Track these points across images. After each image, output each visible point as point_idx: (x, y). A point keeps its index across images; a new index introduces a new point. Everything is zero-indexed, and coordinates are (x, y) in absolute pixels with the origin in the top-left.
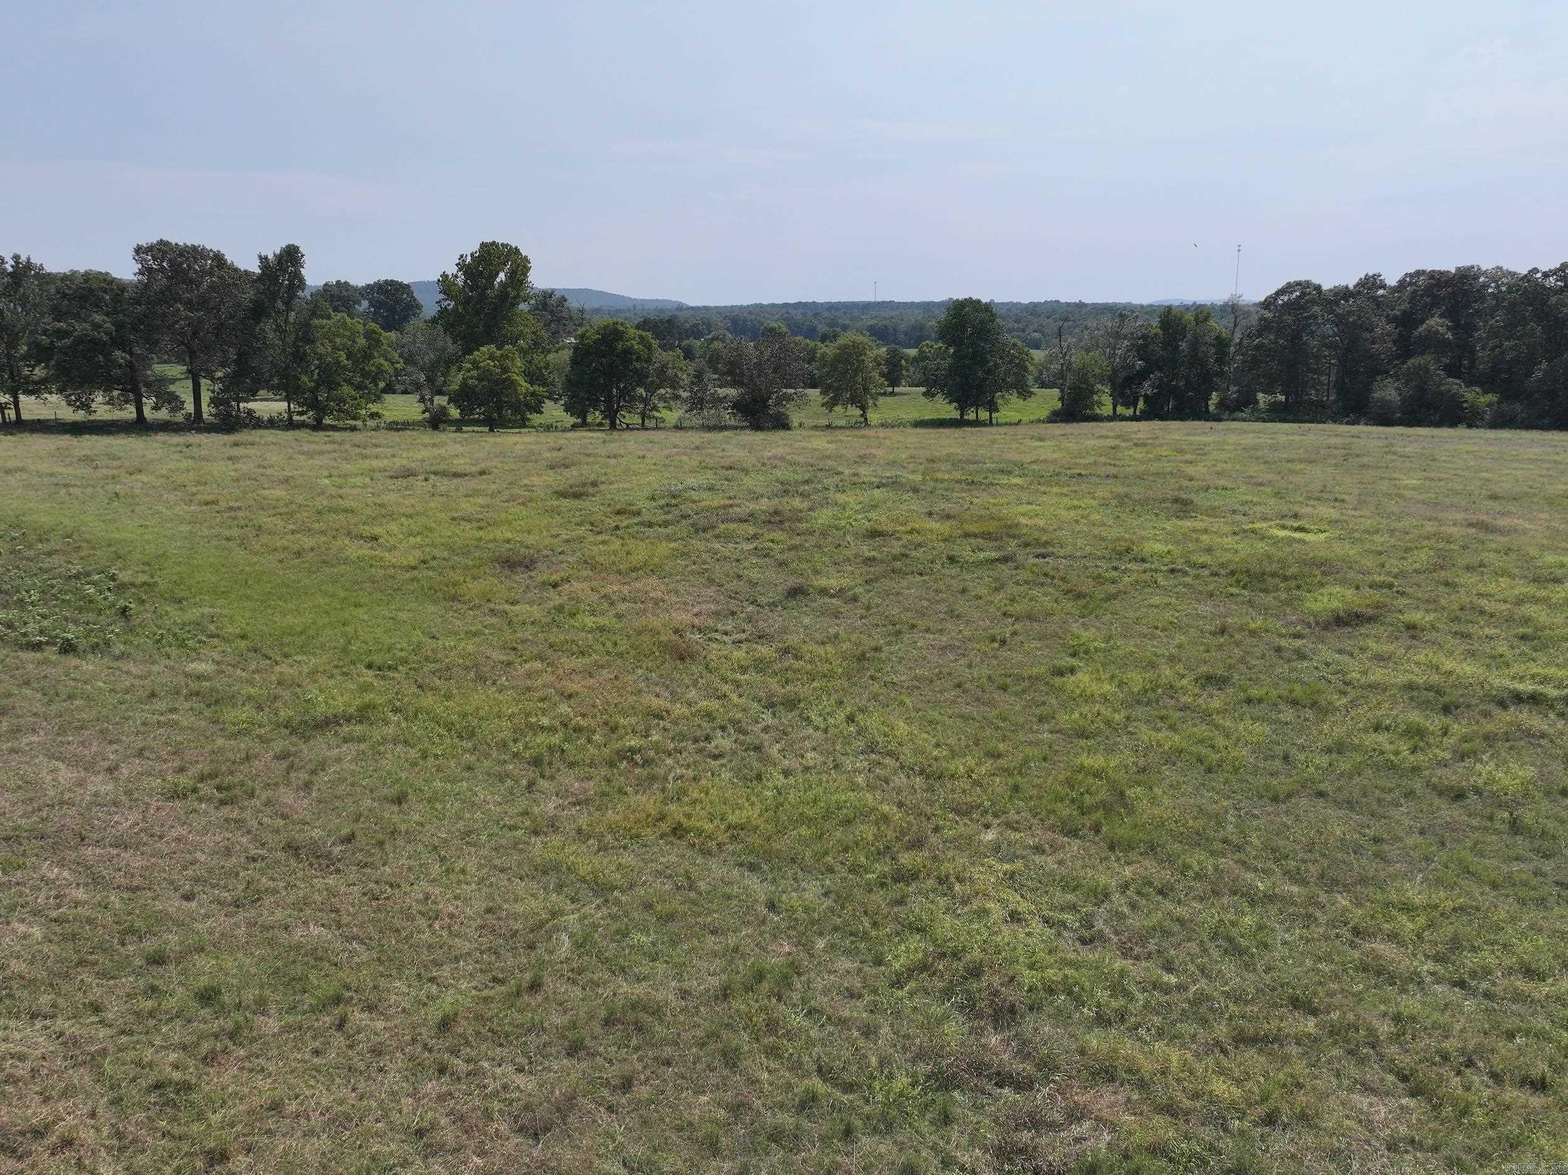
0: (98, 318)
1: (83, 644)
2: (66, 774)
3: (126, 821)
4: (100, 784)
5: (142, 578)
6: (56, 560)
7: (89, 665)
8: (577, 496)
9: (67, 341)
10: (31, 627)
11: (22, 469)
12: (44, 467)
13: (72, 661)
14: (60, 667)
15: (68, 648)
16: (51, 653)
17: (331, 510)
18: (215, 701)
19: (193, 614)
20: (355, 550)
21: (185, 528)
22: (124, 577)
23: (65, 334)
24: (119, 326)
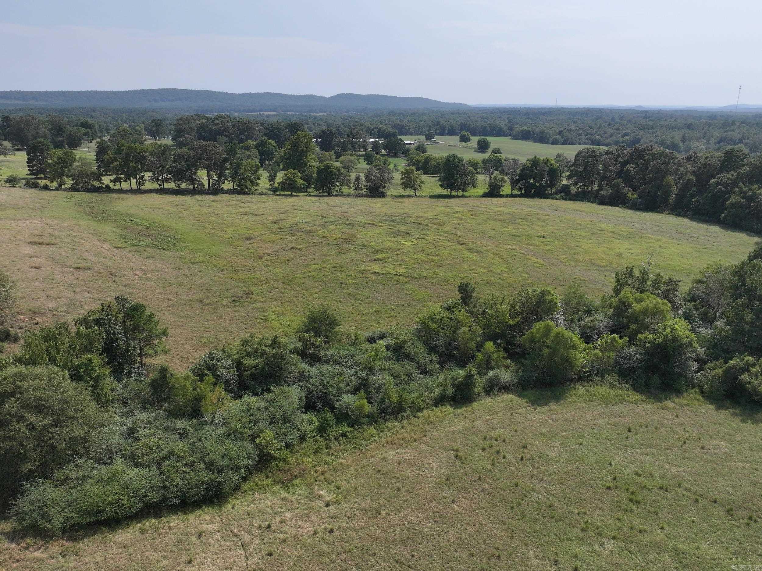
0: (183, 163)
1: (166, 249)
2: (160, 265)
3: (166, 270)
4: (164, 267)
5: (179, 237)
6: (165, 233)
7: (166, 252)
8: (276, 223)
9: (175, 170)
10: (159, 245)
11: (162, 208)
12: (167, 208)
13: (164, 251)
14: (162, 252)
15: (164, 249)
16: (161, 250)
17: (222, 224)
18: (183, 258)
19: (185, 245)
20: (220, 233)
21: (191, 226)
22: (176, 237)
23: (175, 167)
24: (188, 165)
